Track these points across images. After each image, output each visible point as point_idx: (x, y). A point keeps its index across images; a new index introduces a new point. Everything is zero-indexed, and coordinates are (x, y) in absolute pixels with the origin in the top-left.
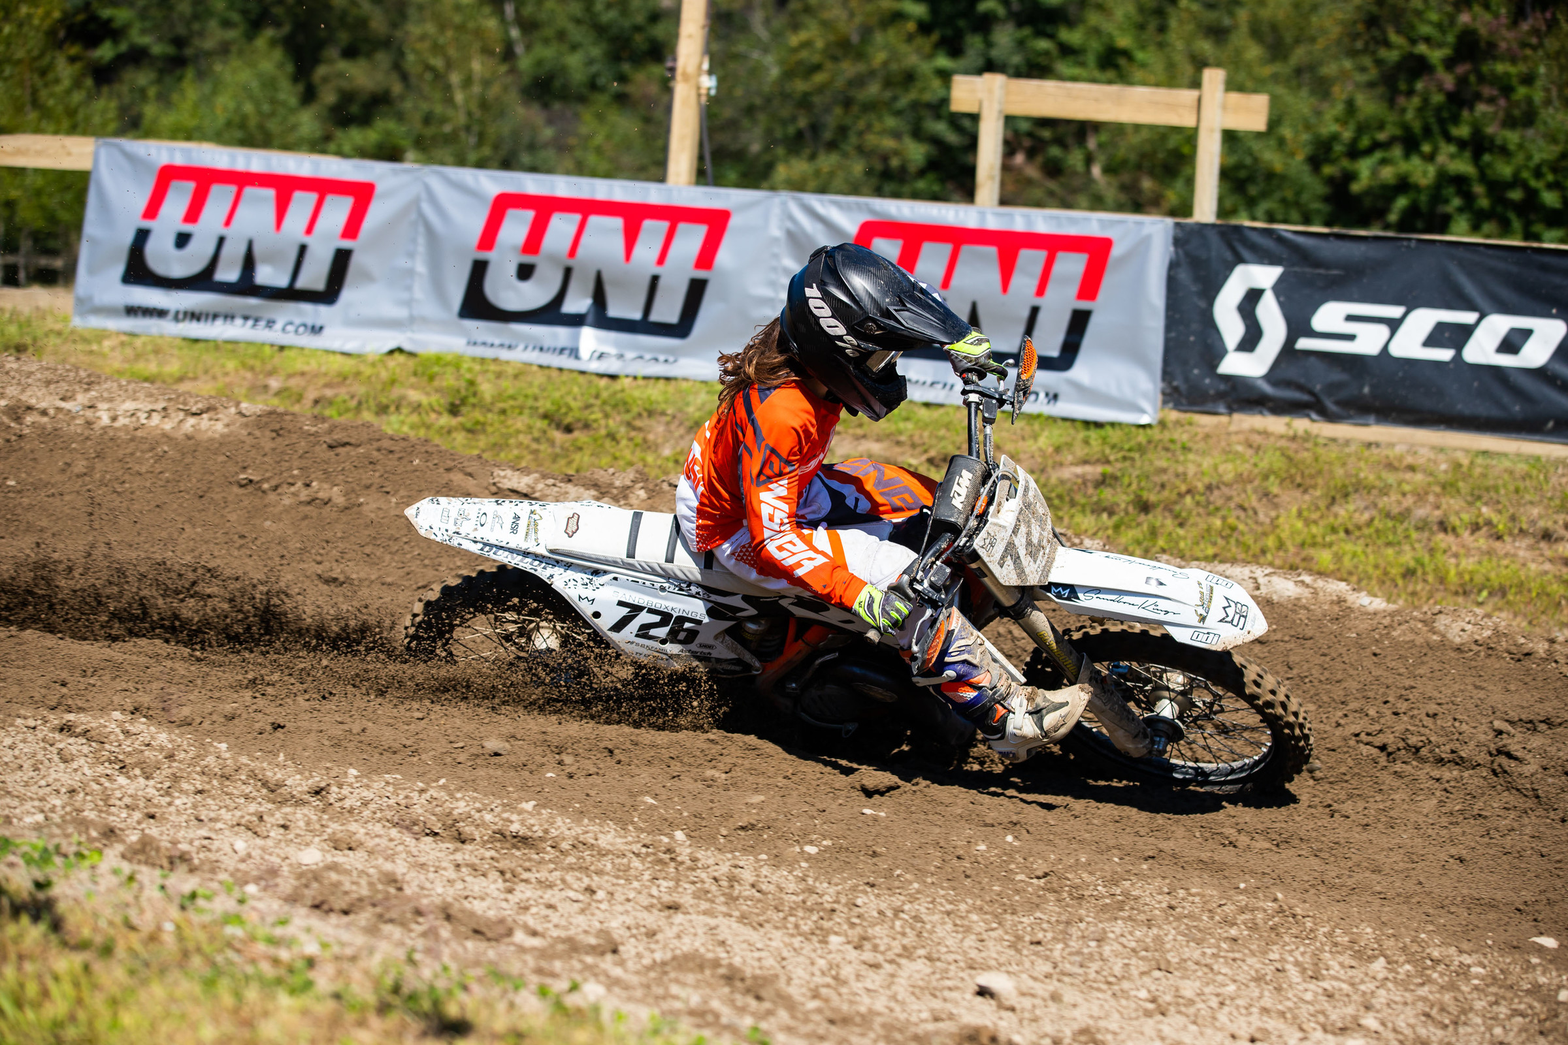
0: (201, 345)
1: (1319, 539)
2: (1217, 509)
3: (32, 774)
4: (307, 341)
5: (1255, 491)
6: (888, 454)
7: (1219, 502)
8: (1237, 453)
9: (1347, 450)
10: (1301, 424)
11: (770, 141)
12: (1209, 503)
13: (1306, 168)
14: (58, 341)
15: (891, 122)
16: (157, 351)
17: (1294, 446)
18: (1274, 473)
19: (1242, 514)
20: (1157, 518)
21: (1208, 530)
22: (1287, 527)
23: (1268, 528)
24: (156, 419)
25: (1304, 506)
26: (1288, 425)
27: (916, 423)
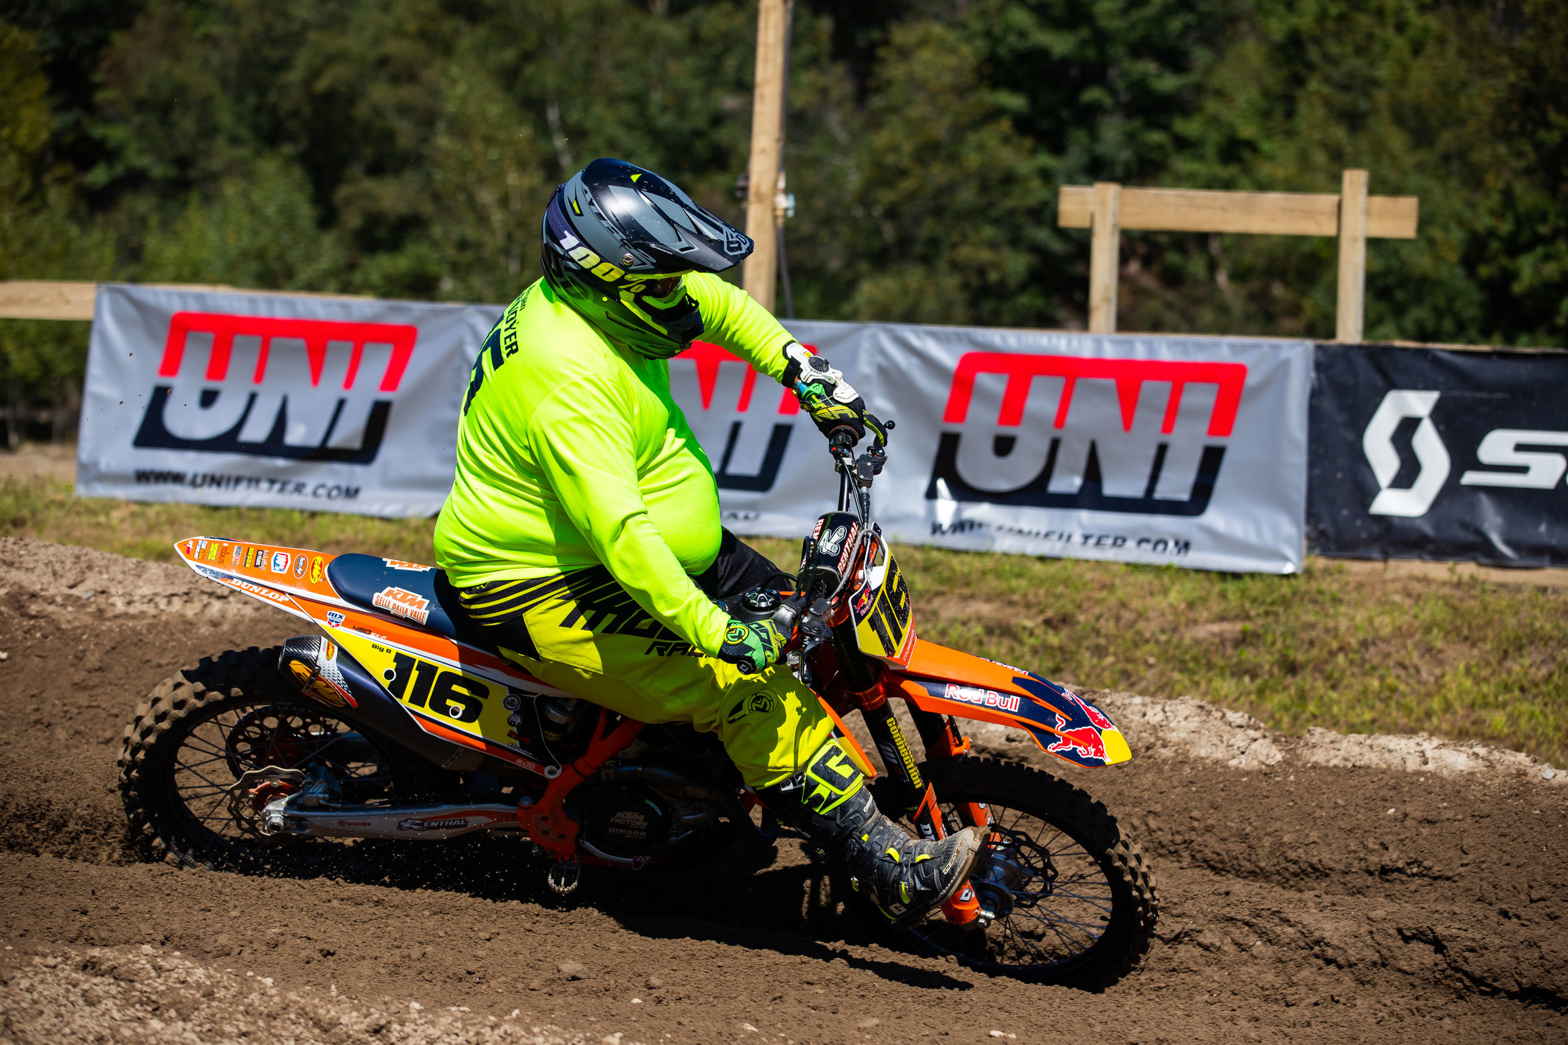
0: (222, 513)
1: (1491, 699)
2: (1374, 668)
3: (55, 1021)
4: (341, 505)
5: (1416, 646)
6: (999, 616)
7: (1376, 660)
8: (1394, 604)
9: (1519, 597)
10: (1467, 569)
11: (853, 256)
12: (1364, 661)
13: (1460, 272)
14: (61, 513)
15: (988, 232)
16: (172, 522)
17: (1459, 593)
18: (1438, 625)
19: (1402, 673)
20: (1306, 680)
21: (1365, 692)
22: (1454, 686)
23: (1432, 688)
24: (177, 603)
25: (1473, 662)
26: (1452, 571)
27: (1031, 580)
